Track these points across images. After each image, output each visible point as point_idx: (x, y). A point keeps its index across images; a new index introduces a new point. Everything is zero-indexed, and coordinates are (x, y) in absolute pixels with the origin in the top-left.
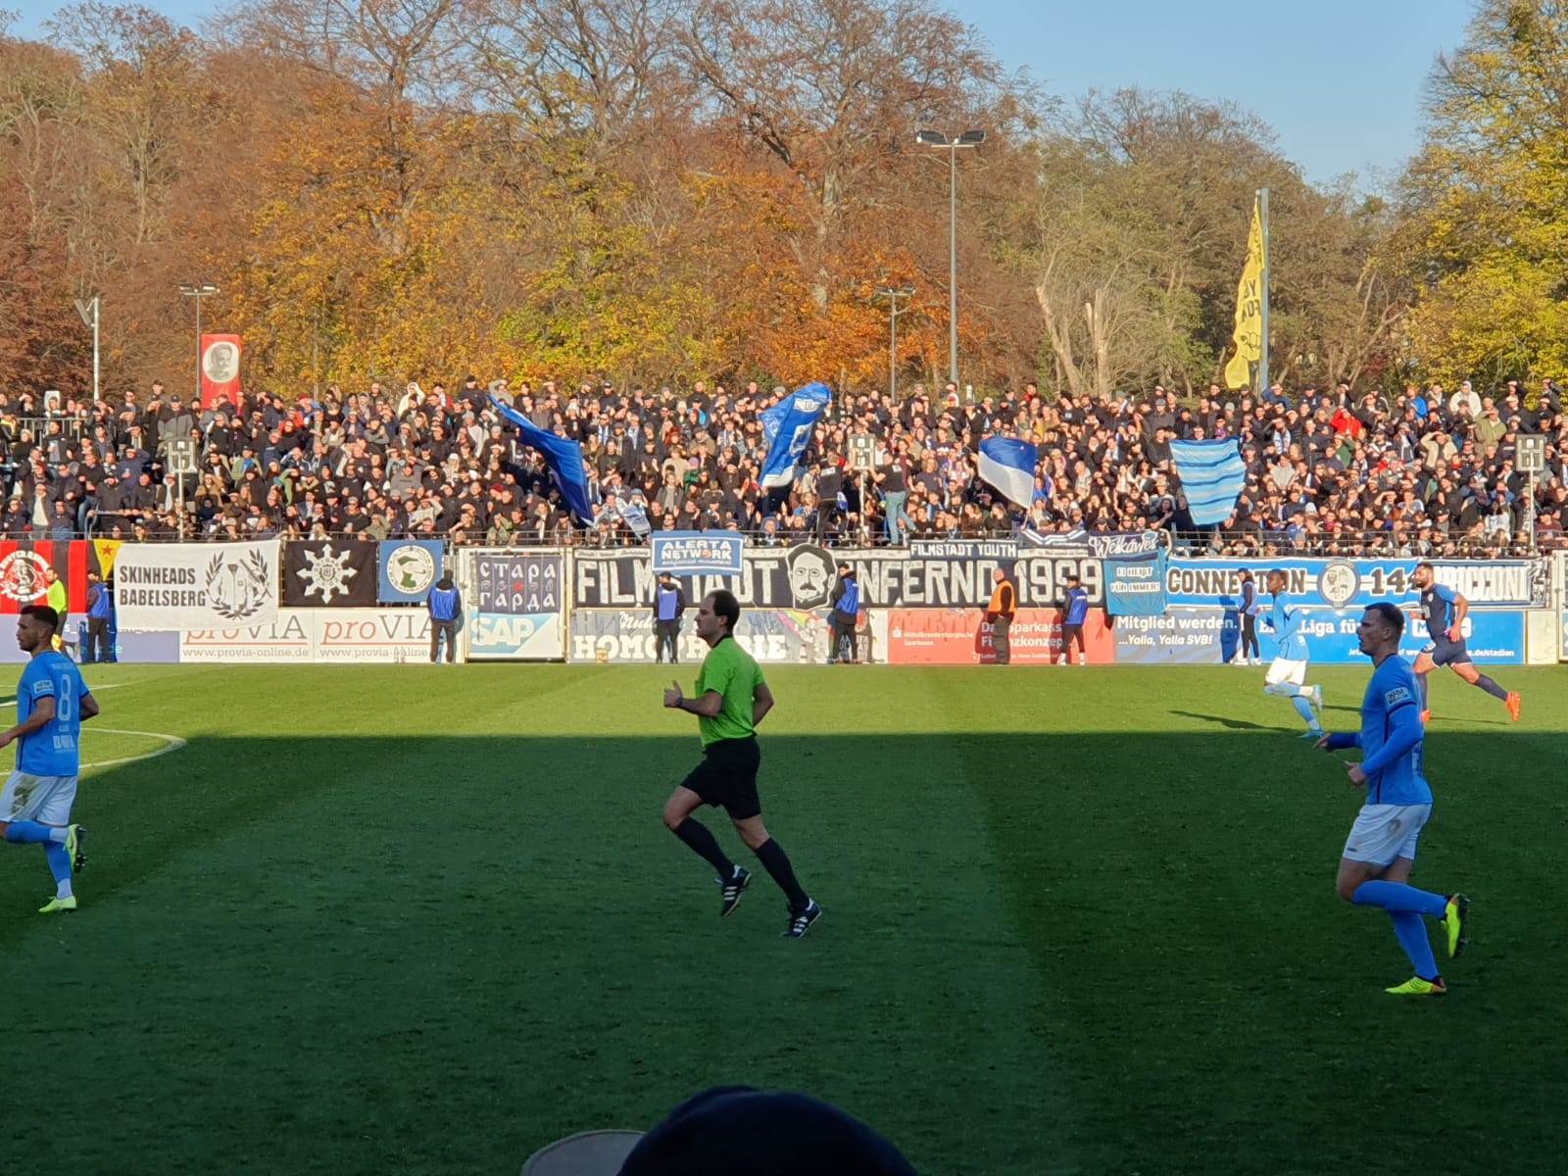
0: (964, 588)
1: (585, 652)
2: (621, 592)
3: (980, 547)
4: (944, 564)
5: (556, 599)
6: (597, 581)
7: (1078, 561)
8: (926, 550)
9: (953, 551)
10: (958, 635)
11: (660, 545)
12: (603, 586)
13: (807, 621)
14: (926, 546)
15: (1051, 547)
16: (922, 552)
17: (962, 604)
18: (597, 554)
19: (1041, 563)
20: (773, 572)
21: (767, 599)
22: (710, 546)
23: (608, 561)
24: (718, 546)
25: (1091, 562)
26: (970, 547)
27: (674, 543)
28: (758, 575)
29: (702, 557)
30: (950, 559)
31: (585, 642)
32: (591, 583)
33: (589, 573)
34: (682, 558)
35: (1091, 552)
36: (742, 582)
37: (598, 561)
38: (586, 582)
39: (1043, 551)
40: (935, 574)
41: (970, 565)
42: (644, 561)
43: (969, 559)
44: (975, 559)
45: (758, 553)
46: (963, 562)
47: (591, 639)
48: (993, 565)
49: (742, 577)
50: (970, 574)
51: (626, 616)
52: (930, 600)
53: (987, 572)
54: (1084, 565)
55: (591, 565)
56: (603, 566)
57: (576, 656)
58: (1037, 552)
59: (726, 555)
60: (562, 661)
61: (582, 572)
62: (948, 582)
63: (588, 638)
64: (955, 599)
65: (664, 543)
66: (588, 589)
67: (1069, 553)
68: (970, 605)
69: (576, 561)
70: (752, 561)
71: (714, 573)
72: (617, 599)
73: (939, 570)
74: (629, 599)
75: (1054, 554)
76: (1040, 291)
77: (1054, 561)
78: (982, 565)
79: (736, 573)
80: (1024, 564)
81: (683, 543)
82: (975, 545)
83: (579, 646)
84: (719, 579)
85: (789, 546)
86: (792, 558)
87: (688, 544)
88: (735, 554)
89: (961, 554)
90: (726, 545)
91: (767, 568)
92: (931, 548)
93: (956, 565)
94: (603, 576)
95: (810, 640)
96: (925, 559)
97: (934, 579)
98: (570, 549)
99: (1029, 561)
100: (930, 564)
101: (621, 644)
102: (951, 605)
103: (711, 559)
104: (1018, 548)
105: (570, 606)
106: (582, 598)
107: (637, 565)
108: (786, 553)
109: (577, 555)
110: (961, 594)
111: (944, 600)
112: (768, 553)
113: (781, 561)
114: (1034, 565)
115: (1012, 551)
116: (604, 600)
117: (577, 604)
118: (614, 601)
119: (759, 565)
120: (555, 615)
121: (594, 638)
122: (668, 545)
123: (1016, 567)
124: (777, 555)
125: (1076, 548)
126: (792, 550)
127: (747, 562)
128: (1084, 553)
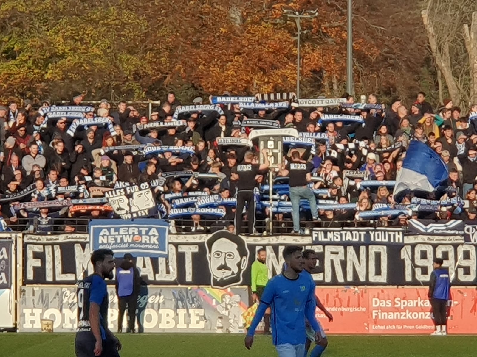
0: (358, 269)
1: (33, 322)
2: (64, 272)
3: (372, 234)
4: (341, 249)
5: (8, 277)
6: (43, 262)
7: (456, 246)
8: (326, 237)
9: (348, 237)
10: (351, 310)
11: (97, 232)
12: (49, 266)
13: (223, 297)
14: (325, 233)
15: (432, 234)
16: (321, 238)
17: (356, 282)
18: (44, 239)
19: (424, 248)
20: (194, 255)
21: (189, 278)
22: (140, 233)
23: (52, 245)
24: (147, 233)
25: (466, 247)
26: (363, 233)
27: (109, 230)
28: (181, 258)
29: (134, 242)
30: (346, 245)
31: (32, 314)
32: (38, 263)
33: (36, 255)
34: (116, 243)
35: (467, 238)
36: (167, 264)
37: (44, 245)
38: (33, 263)
39: (425, 237)
40: (333, 257)
41: (363, 249)
42: (83, 245)
43: (363, 244)
44: (368, 243)
45: (182, 239)
46: (357, 246)
47: (38, 311)
48: (383, 250)
49: (167, 259)
50: (363, 256)
51: (68, 293)
52: (328, 280)
53: (378, 256)
54: (461, 250)
55: (38, 249)
56: (49, 249)
57: (25, 326)
58: (420, 239)
59: (154, 240)
60: (14, 329)
61: (30, 254)
62: (344, 264)
63: (35, 310)
64: (350, 278)
65: (101, 229)
66: (35, 269)
67: (448, 240)
68: (363, 284)
69: (25, 246)
70: (176, 245)
71: (144, 255)
72: (60, 277)
73: (337, 253)
74: (70, 277)
75: (435, 240)
76: (425, 14)
77: (435, 246)
78: (373, 249)
79: (162, 256)
80: (409, 248)
81: (117, 230)
82: (368, 232)
83: (28, 318)
84: (148, 260)
85: (208, 232)
86: (211, 243)
87: (122, 231)
88: (162, 239)
89: (355, 240)
90: (154, 231)
91: (189, 251)
92: (330, 235)
93: (351, 249)
94: (49, 258)
95: (225, 313)
96: (324, 244)
97: (332, 262)
98: (20, 235)
99: (413, 246)
100: (329, 249)
101: (63, 316)
102: (347, 284)
103: (141, 243)
104: (404, 235)
105: (20, 283)
106: (30, 276)
107: (78, 248)
108: (205, 238)
109: (26, 240)
110: (355, 275)
111: (341, 279)
112: (190, 238)
113: (201, 246)
114: (418, 249)
115: (399, 237)
116: (49, 278)
117: (26, 282)
118: (57, 279)
119: (182, 249)
120: (7, 291)
121: (40, 311)
122: (104, 232)
123: (403, 251)
124: (197, 240)
125: (454, 235)
126: (210, 236)
127: (171, 246)
128: (460, 240)
